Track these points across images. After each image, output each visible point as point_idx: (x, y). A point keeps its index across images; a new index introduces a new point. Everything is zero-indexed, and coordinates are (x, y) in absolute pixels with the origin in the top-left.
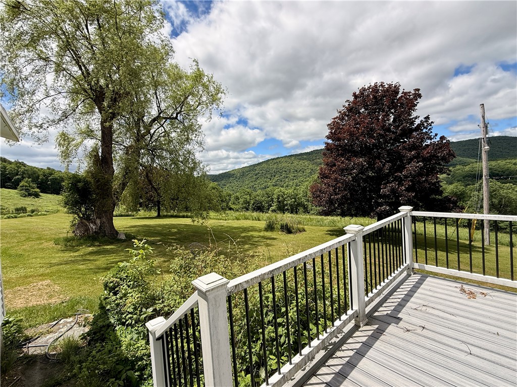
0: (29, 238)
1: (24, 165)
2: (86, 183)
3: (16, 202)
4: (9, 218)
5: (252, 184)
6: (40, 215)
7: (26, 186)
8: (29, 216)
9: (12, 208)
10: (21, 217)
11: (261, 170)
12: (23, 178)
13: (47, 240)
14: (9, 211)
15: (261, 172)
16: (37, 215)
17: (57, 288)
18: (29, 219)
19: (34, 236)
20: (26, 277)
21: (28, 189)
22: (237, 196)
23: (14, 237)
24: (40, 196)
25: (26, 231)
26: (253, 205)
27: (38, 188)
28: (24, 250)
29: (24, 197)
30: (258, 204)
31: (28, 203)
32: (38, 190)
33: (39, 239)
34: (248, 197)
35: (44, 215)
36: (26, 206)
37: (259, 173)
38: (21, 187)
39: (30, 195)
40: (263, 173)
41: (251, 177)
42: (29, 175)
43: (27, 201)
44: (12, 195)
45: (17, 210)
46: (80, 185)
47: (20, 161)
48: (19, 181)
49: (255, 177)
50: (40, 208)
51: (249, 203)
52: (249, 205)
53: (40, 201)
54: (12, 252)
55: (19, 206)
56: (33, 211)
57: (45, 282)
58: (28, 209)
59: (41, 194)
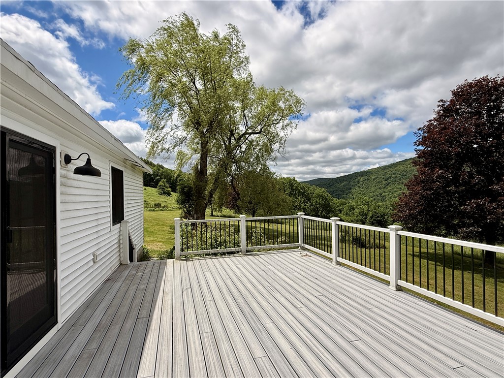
0: (158, 224)
1: (163, 168)
2: (190, 188)
3: (156, 199)
4: (150, 210)
5: (380, 191)
6: (169, 210)
7: (163, 186)
8: (161, 210)
9: (153, 204)
10: (157, 211)
11: (394, 174)
12: (161, 179)
13: (167, 226)
14: (150, 206)
15: (394, 176)
16: (166, 210)
17: (164, 247)
18: (161, 213)
19: (161, 223)
20: (153, 241)
21: (163, 188)
22: (351, 206)
23: (151, 222)
24: (171, 194)
25: (157, 219)
26: (371, 218)
27: (170, 187)
28: (154, 230)
29: (161, 195)
30: (378, 217)
31: (163, 200)
32: (170, 189)
33: (163, 225)
34: (365, 208)
35: (171, 210)
36: (161, 203)
37: (390, 177)
38: (159, 186)
39: (164, 193)
40: (396, 177)
41: (379, 182)
42: (165, 177)
43: (163, 198)
44: (154, 193)
45: (155, 205)
46: (186, 190)
47: (160, 164)
48: (158, 181)
49: (384, 182)
50: (169, 206)
51: (366, 215)
52: (366, 218)
53: (171, 199)
54: (149, 230)
55: (157, 203)
56: (164, 207)
57: (160, 244)
58: (162, 205)
59: (172, 193)
